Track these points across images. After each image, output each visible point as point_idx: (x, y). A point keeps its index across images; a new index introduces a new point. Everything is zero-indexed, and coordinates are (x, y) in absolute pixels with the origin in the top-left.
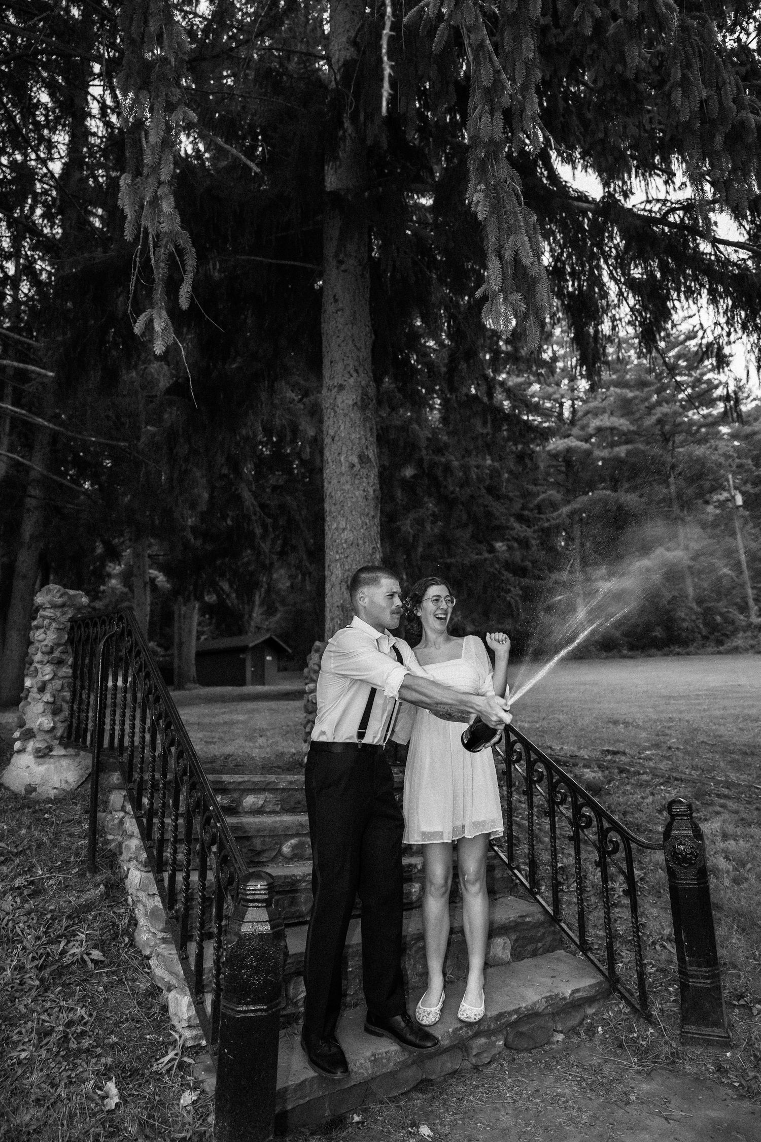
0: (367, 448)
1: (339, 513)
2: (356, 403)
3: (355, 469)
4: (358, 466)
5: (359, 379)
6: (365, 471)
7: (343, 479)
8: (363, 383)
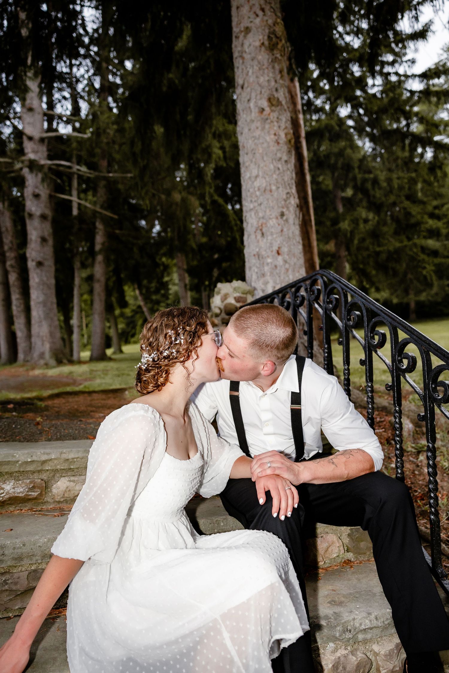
0: (277, 90)
1: (251, 161)
2: (263, 44)
3: (265, 113)
4: (267, 110)
5: (265, 18)
6: (274, 115)
7: (253, 126)
8: (270, 22)
